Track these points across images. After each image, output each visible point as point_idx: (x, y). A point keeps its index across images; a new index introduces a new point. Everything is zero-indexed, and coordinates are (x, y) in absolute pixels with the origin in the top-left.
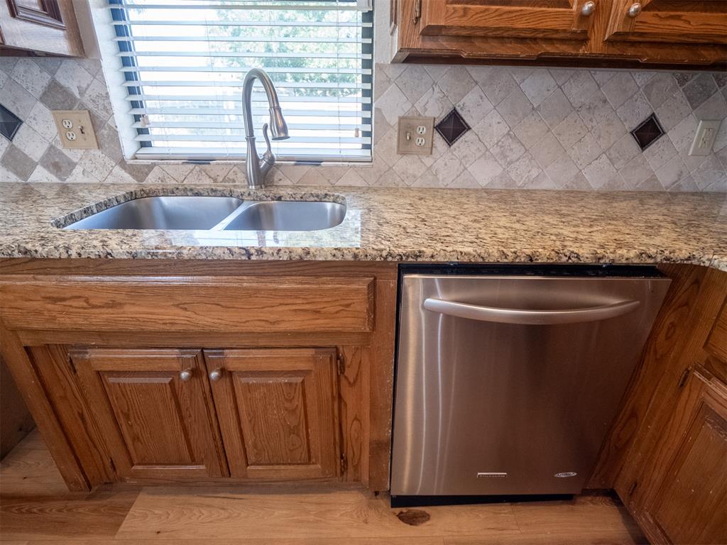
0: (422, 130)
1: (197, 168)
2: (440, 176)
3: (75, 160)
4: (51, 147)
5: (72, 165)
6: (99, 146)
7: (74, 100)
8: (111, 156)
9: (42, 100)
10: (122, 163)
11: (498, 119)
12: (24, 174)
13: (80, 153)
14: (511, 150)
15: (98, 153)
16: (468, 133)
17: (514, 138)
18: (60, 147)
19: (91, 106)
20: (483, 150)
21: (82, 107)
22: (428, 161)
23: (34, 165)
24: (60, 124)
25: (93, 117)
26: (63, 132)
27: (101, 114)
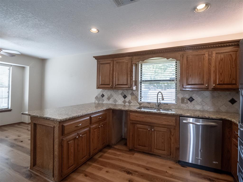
0: (185, 100)
1: (149, 104)
2: (190, 107)
3: (132, 102)
4: (130, 100)
5: (131, 102)
6: (136, 100)
7: (134, 94)
8: (137, 102)
9: (130, 94)
10: (138, 103)
11: (200, 98)
12: (125, 103)
13: (133, 101)
14: (203, 103)
15: (135, 101)
16: (194, 100)
17: (203, 102)
18: (131, 100)
19: (136, 95)
20: (197, 103)
21: (135, 95)
22: (187, 105)
23: (126, 102)
24: (132, 97)
25: (136, 96)
26: (132, 98)
27: (137, 96)
